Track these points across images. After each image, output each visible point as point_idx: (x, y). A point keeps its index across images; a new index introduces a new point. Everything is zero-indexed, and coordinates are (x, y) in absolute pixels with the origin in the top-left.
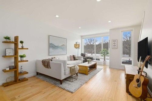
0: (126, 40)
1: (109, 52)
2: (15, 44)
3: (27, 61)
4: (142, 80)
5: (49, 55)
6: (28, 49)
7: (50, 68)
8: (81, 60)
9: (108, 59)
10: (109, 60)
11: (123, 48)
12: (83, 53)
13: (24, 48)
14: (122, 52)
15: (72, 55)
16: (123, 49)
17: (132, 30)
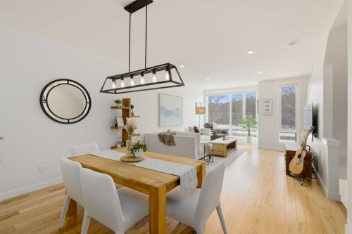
0: (288, 94)
1: (257, 121)
2: (123, 110)
3: (139, 135)
4: (304, 155)
5: (159, 126)
6: (139, 117)
7: (175, 145)
8: (208, 135)
9: (255, 136)
10: (257, 138)
11: (282, 111)
12: (207, 122)
13: (135, 115)
14: (280, 121)
15: (192, 126)
16: (282, 114)
17: (297, 85)
